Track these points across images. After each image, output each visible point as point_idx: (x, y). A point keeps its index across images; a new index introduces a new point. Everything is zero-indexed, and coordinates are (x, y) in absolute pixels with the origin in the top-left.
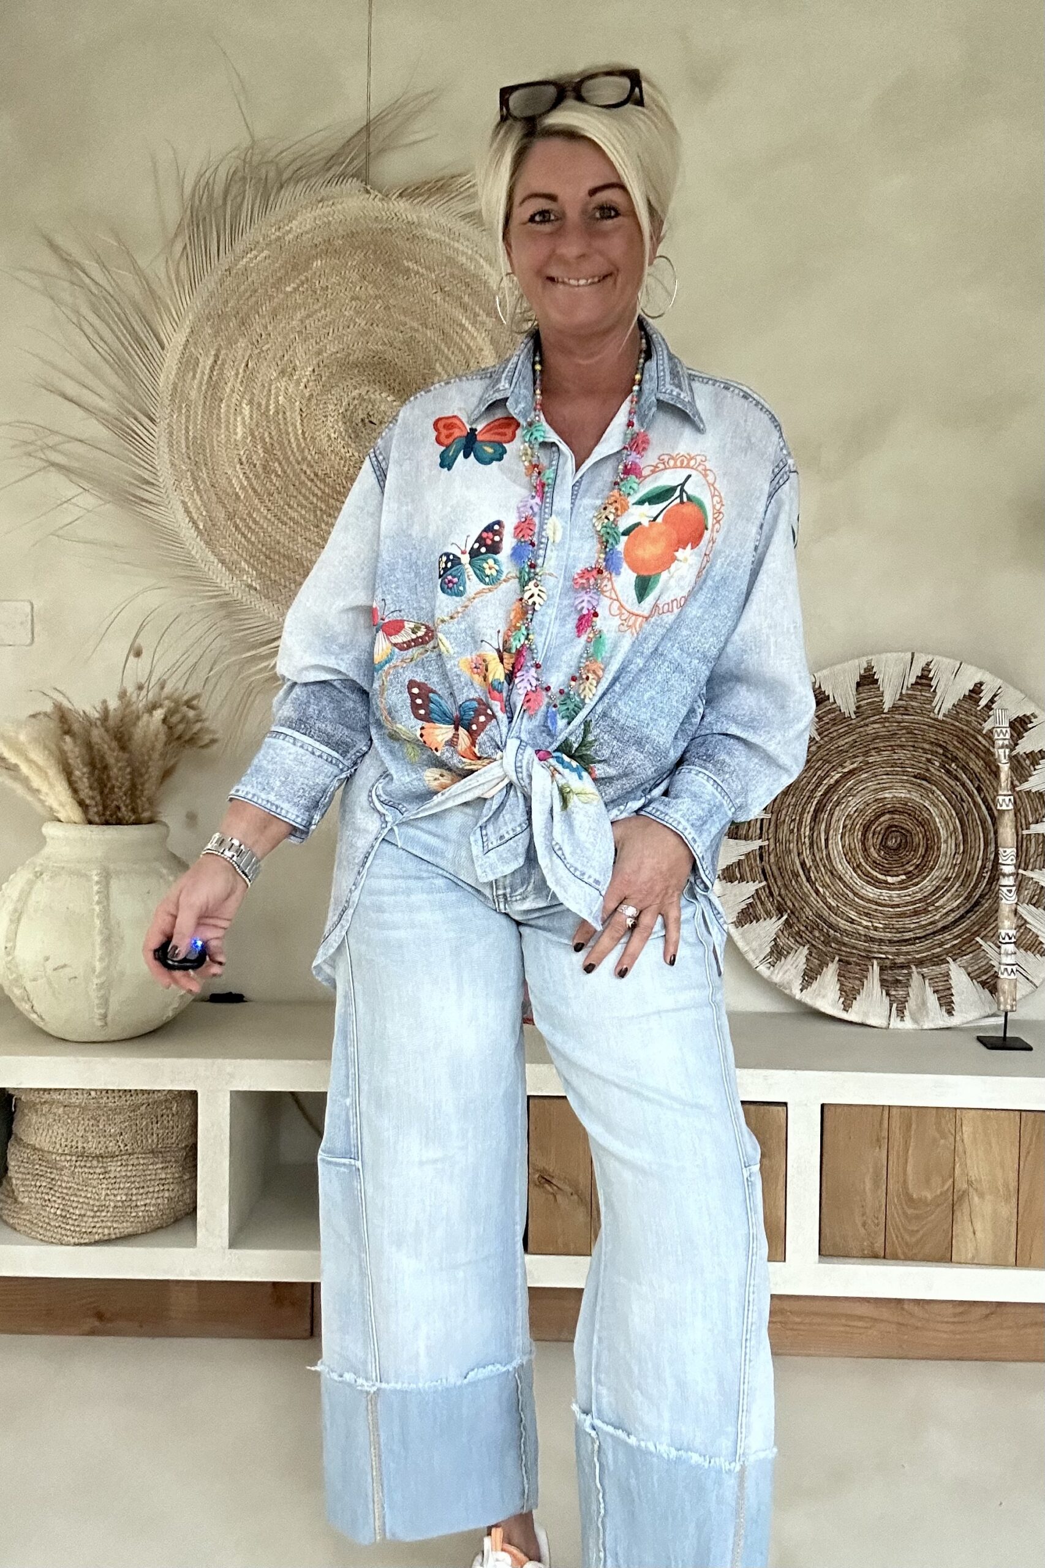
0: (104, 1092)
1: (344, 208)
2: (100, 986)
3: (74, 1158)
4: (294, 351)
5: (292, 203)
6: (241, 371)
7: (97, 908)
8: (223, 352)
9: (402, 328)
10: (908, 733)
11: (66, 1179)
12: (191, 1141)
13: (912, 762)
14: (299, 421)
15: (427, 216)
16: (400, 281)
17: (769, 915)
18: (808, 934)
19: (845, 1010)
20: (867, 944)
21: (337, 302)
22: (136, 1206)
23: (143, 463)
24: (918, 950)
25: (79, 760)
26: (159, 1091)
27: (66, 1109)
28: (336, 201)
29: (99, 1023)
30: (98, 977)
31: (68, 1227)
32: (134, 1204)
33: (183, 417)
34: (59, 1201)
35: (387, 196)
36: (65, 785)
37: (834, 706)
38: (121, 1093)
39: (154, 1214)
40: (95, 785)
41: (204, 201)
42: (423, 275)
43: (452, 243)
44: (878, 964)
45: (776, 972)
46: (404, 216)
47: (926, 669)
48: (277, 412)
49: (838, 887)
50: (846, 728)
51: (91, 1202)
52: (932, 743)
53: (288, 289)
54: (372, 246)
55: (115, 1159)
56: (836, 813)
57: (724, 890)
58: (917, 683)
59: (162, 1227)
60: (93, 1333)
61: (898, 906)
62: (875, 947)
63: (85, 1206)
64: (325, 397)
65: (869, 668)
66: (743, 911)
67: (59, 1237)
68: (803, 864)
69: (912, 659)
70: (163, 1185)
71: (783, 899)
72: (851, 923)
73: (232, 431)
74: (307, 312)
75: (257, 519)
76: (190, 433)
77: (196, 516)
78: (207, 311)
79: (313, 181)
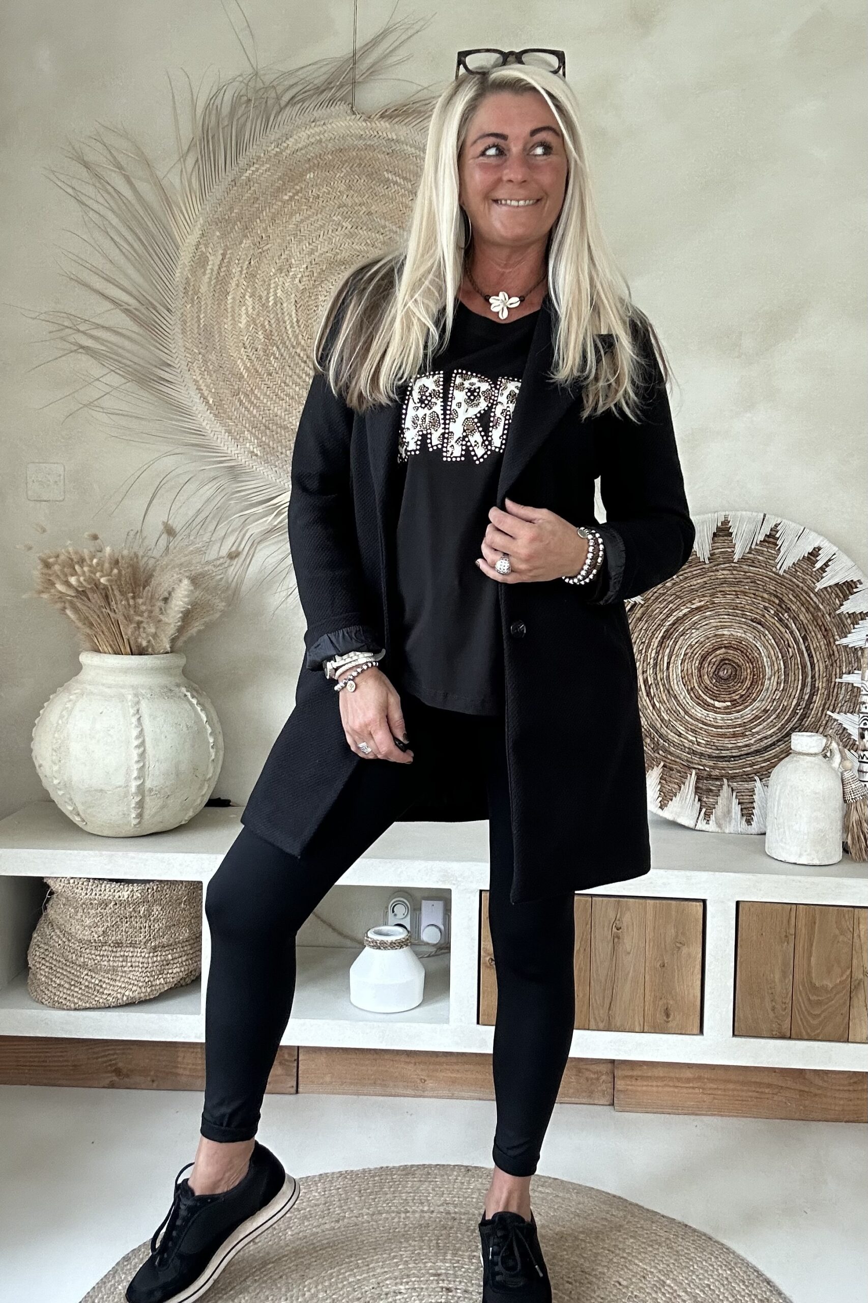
1: (333, 128)
4: (291, 251)
5: (289, 123)
6: (244, 268)
8: (228, 252)
14: (295, 311)
15: (405, 135)
16: (381, 190)
21: (327, 209)
23: (158, 345)
28: (326, 121)
33: (195, 308)
35: (370, 117)
41: (214, 121)
42: (401, 187)
46: (384, 133)
47: (774, 530)
48: (275, 303)
53: (286, 198)
54: (358, 162)
58: (765, 541)
60: (112, 1086)
64: (317, 291)
73: (237, 319)
74: (301, 217)
75: (259, 395)
76: (202, 321)
77: (206, 393)
78: (215, 216)
79: (306, 104)
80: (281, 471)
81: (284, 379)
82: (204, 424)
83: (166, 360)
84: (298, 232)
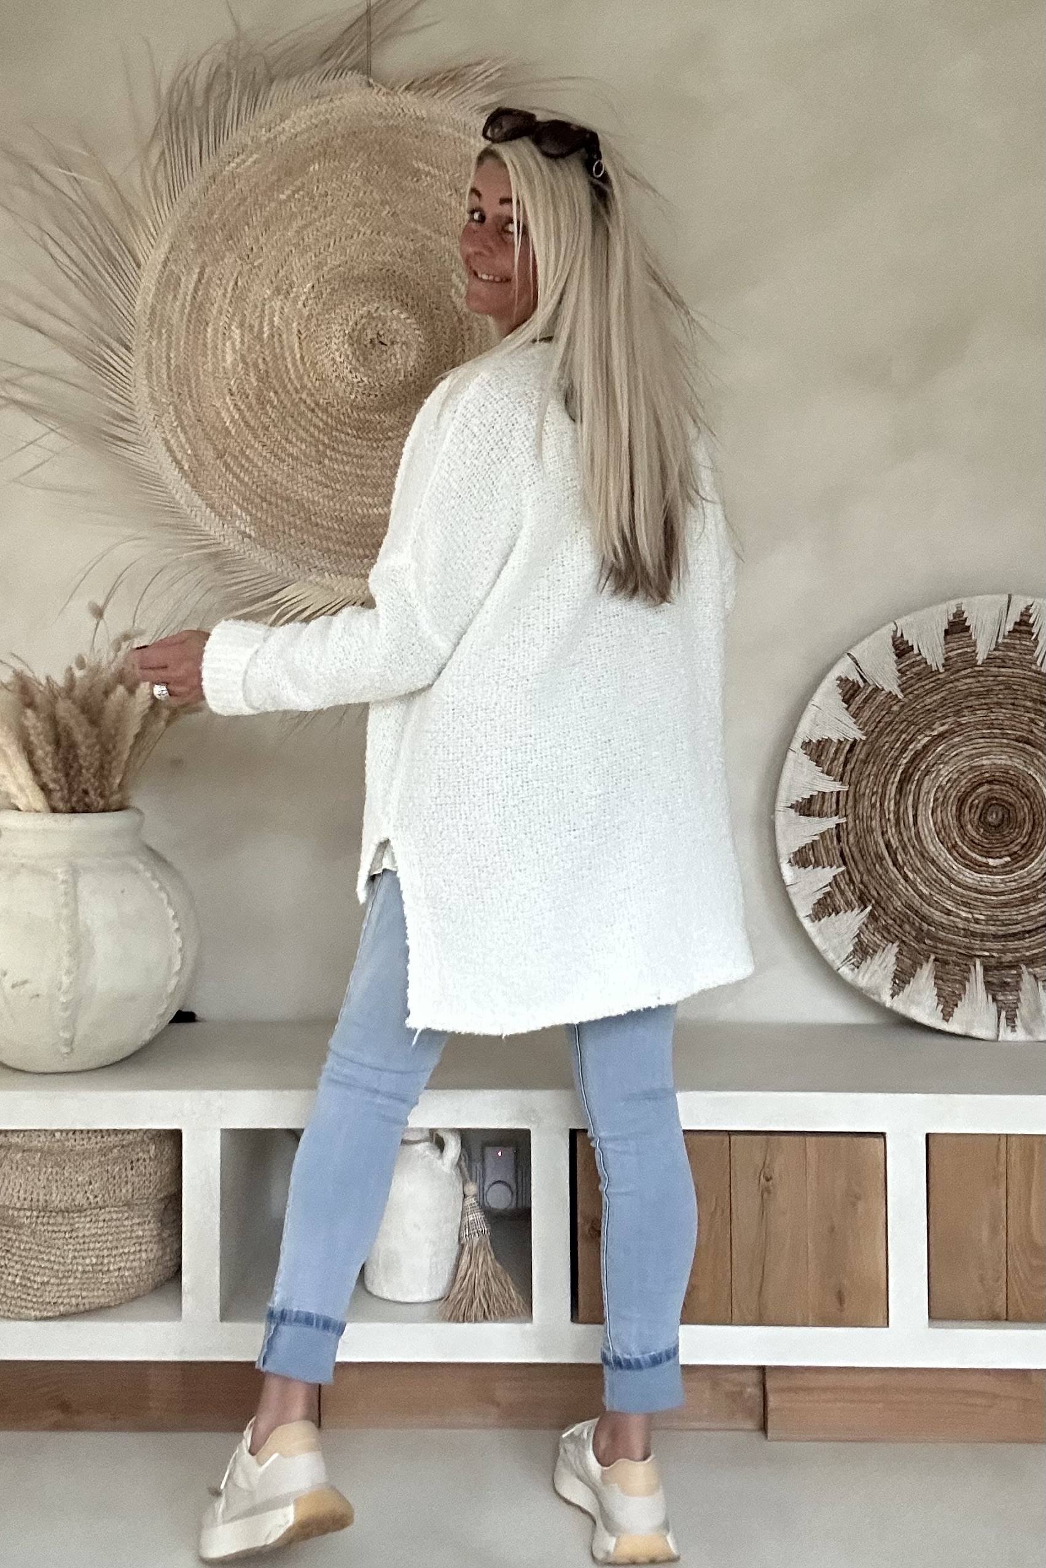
0: (70, 1134)
1: (343, 105)
2: (66, 1006)
3: (35, 1213)
4: (291, 264)
5: (285, 101)
6: (229, 290)
7: (65, 912)
8: (209, 269)
9: (412, 237)
10: (1005, 689)
11: (25, 1238)
12: (173, 1189)
13: (1013, 723)
14: (297, 345)
15: (439, 112)
16: (408, 183)
17: (849, 905)
18: (897, 927)
19: (947, 1016)
20: (967, 940)
21: (339, 210)
22: (108, 1270)
23: (115, 396)
24: (1027, 946)
25: (41, 737)
26: (135, 1131)
27: (25, 1155)
28: (334, 96)
29: (65, 1050)
30: (66, 993)
31: (29, 1298)
32: (106, 1269)
33: (164, 343)
34: (18, 1266)
35: (392, 89)
36: (27, 766)
37: (918, 658)
38: (90, 1134)
39: (129, 1280)
40: (60, 766)
41: (183, 102)
42: (433, 176)
43: (468, 139)
44: (982, 963)
45: (861, 975)
46: (412, 110)
47: (1026, 614)
48: (272, 335)
49: (930, 871)
50: (934, 684)
51: (56, 1267)
52: (1033, 700)
53: (283, 197)
54: (377, 148)
55: (83, 1214)
56: (925, 783)
57: (797, 877)
58: (1015, 631)
59: (139, 1296)
60: (57, 1427)
61: (1002, 893)
62: (977, 943)
63: (47, 1271)
64: (327, 316)
65: (959, 614)
66: (819, 902)
67: (17, 1310)
68: (888, 845)
69: (1009, 601)
70: (141, 1244)
71: (866, 887)
72: (948, 915)
73: (220, 357)
74: (304, 222)
75: (251, 456)
76: (172, 362)
77: (179, 456)
78: (189, 224)
79: (307, 75)
80: (283, 556)
81: (286, 432)
82: (177, 497)
83: (124, 414)
84: (301, 242)
